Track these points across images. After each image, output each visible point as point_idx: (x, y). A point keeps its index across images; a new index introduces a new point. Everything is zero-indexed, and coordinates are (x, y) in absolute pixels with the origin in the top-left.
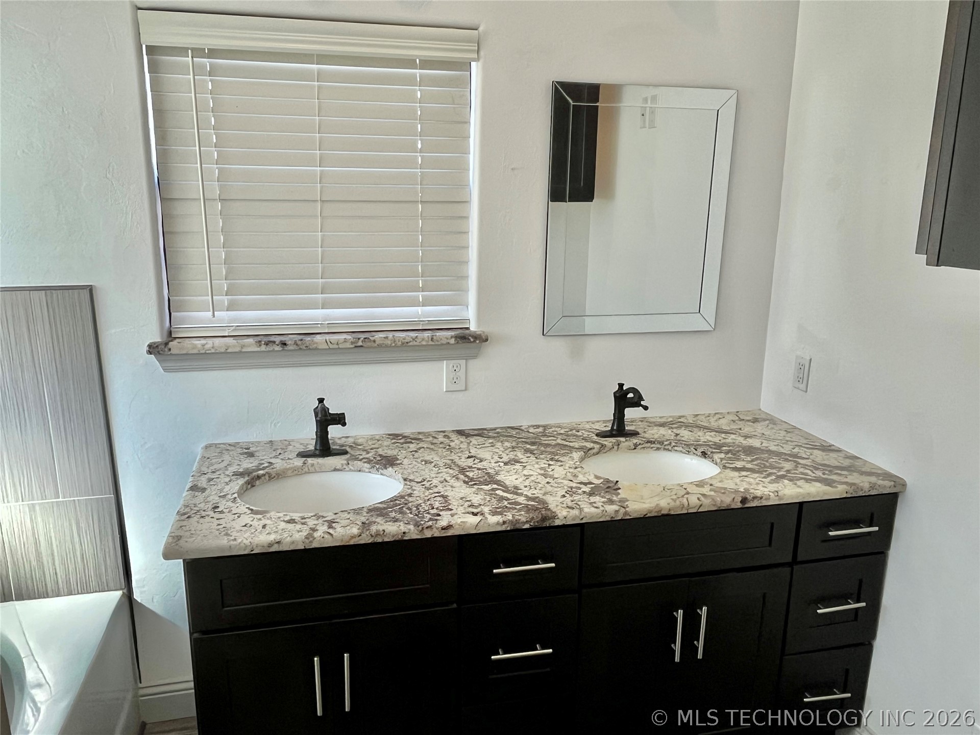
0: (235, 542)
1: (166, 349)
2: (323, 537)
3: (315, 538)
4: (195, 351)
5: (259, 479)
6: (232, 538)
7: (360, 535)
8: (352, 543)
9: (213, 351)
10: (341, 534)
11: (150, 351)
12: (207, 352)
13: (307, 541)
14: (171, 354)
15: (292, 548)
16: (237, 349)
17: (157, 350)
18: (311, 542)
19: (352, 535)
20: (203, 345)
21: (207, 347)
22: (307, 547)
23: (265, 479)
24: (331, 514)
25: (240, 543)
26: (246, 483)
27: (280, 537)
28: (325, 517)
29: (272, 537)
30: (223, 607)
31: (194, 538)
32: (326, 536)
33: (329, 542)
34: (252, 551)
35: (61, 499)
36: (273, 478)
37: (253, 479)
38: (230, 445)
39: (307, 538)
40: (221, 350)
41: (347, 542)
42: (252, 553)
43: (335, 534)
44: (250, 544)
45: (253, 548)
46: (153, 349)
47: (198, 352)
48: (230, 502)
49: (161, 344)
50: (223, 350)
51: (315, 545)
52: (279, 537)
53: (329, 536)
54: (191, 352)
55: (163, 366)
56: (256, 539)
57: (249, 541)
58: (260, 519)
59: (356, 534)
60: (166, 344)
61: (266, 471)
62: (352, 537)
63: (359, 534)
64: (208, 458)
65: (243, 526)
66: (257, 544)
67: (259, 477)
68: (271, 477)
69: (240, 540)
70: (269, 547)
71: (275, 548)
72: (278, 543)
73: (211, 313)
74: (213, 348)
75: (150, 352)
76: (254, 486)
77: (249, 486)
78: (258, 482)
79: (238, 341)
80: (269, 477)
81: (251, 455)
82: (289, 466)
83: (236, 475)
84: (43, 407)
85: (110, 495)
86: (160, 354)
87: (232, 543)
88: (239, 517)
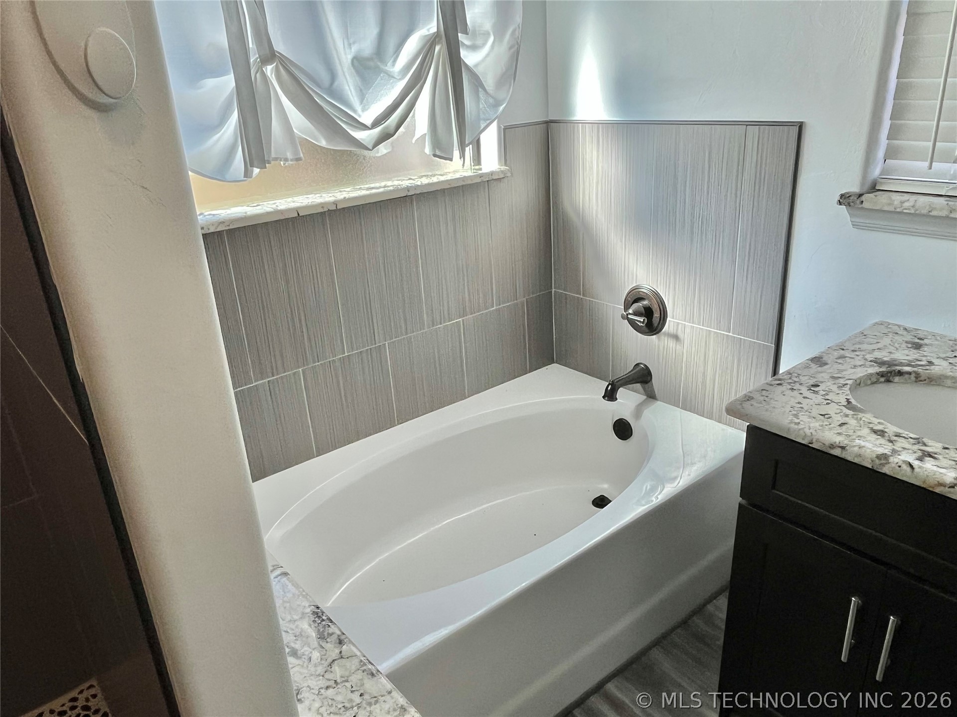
0: (796, 426)
1: (858, 202)
2: (900, 467)
3: (889, 463)
4: (891, 209)
5: (900, 376)
6: (797, 421)
7: (953, 487)
8: (938, 490)
9: (912, 211)
10: (926, 473)
11: (841, 200)
12: (905, 211)
13: (877, 462)
14: (862, 207)
15: (856, 461)
16: (944, 213)
17: (848, 200)
18: (883, 465)
19: (940, 482)
20: (902, 202)
21: (906, 205)
22: (875, 468)
23: (910, 378)
24: (940, 445)
25: (800, 429)
26: (878, 374)
27: (848, 442)
28: (925, 445)
29: (838, 439)
30: (774, 487)
31: (762, 405)
32: (904, 467)
33: (905, 475)
34: (810, 443)
35: (731, 334)
36: (921, 381)
37: (891, 372)
38: (905, 329)
39: (879, 457)
40: (922, 212)
41: (930, 487)
42: (810, 445)
43: (917, 470)
44: (810, 435)
45: (812, 440)
46: (845, 199)
47: (894, 210)
48: (836, 386)
49: (855, 194)
50: (924, 212)
51: (886, 470)
52: (846, 442)
53: (909, 469)
54: (886, 208)
55: (853, 220)
56: (820, 433)
57: (811, 431)
58: (847, 416)
59: (948, 483)
60: (860, 195)
61: (915, 369)
62: (941, 484)
63: (950, 485)
64: (865, 335)
65: (821, 415)
66: (818, 439)
67: (900, 373)
68: (918, 378)
69: (801, 427)
70: (830, 448)
71: (837, 452)
72: (843, 448)
73: (927, 164)
74: (913, 206)
75: (840, 203)
76: (891, 382)
77: (882, 379)
78: (897, 379)
79: (950, 203)
80: (916, 378)
81: (917, 346)
82: (951, 374)
83: (876, 362)
84: (735, 243)
85: (772, 344)
86: (850, 206)
87: (792, 425)
88: (828, 404)
